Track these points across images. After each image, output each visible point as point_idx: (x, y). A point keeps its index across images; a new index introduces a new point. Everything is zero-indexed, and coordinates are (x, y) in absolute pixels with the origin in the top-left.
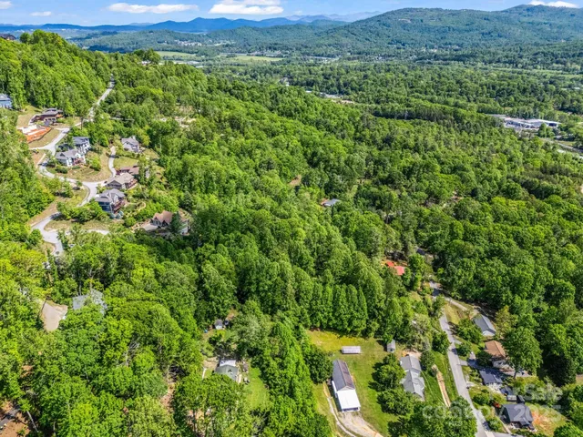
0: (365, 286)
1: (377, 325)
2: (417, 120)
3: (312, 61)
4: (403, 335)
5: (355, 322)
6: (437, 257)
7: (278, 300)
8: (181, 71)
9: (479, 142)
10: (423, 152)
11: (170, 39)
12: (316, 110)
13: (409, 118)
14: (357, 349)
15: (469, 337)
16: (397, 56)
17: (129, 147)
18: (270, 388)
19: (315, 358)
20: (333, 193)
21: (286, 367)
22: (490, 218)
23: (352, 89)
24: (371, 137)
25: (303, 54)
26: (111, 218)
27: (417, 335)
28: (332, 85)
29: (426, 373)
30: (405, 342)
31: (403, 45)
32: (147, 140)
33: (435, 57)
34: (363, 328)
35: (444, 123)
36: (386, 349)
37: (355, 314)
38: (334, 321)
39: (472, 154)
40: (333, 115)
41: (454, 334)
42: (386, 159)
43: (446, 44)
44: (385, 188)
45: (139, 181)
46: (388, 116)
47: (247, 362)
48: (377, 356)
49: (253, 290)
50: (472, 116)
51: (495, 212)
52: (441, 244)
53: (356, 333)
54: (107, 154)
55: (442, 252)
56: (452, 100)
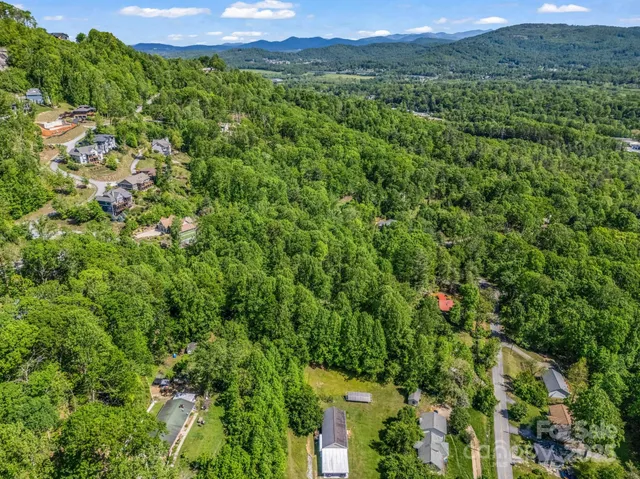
0: (385, 316)
1: (398, 368)
2: (515, 140)
3: (407, 80)
4: (433, 385)
5: (368, 362)
6: (505, 294)
7: (269, 324)
8: (245, 78)
9: (590, 165)
10: (514, 173)
11: (258, 57)
12: (392, 122)
13: (505, 138)
14: (368, 397)
15: (528, 396)
16: (508, 75)
17: (159, 149)
18: (229, 434)
19: (298, 401)
20: (391, 213)
21: (252, 409)
22: (585, 249)
23: (445, 106)
24: (453, 154)
25: (398, 72)
26: (112, 220)
27: (453, 386)
28: (422, 103)
29: (457, 438)
30: (436, 394)
31: (517, 64)
32: (179, 142)
33: (553, 76)
34: (378, 370)
35: (549, 143)
36: (406, 401)
37: (369, 350)
38: (342, 359)
39: (578, 178)
40: (410, 128)
41: (508, 390)
42: (463, 176)
43: (569, 63)
44: (456, 210)
45: (155, 183)
46: (479, 134)
47: (210, 399)
48: (393, 409)
49: (240, 310)
50: (587, 138)
51: (593, 243)
52: (510, 278)
53: (370, 375)
54: (133, 155)
55: (511, 286)
56: (565, 120)
